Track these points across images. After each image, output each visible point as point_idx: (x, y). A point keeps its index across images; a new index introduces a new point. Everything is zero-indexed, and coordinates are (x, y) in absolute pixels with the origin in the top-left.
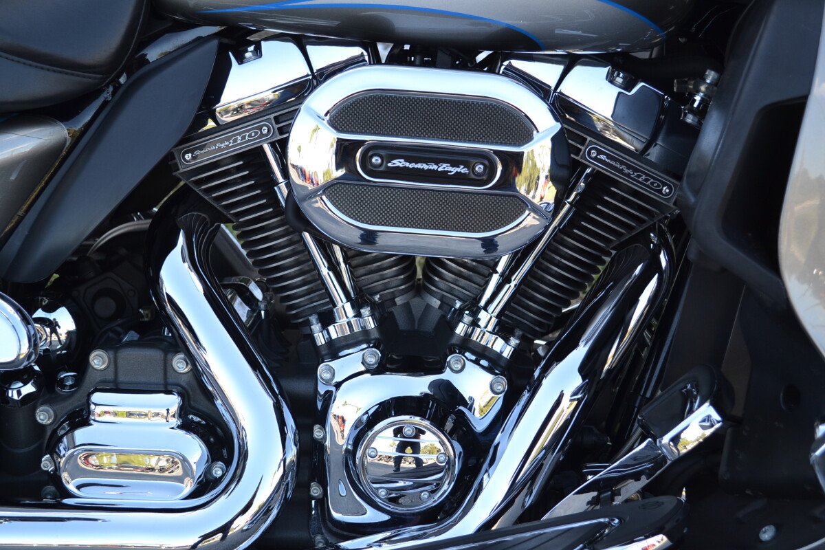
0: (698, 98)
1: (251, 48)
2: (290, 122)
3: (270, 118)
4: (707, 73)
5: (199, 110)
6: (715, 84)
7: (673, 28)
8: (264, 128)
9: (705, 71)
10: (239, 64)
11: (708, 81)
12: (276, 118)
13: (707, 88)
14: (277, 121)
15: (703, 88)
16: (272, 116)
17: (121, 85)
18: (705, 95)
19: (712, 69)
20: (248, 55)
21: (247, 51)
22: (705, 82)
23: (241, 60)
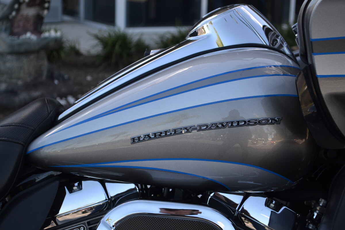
0: (316, 214)
1: (76, 184)
2: (96, 225)
3: (85, 223)
4: (320, 200)
5: (48, 217)
6: (325, 206)
7: (302, 178)
8: (82, 228)
9: (319, 199)
10: (70, 193)
11: (321, 205)
12: (88, 222)
13: (320, 209)
14: (89, 224)
15: (318, 208)
16: (86, 222)
17: (6, 202)
18: (319, 212)
19: (323, 198)
20: (75, 188)
21: (74, 186)
22: (319, 205)
23: (71, 191)
